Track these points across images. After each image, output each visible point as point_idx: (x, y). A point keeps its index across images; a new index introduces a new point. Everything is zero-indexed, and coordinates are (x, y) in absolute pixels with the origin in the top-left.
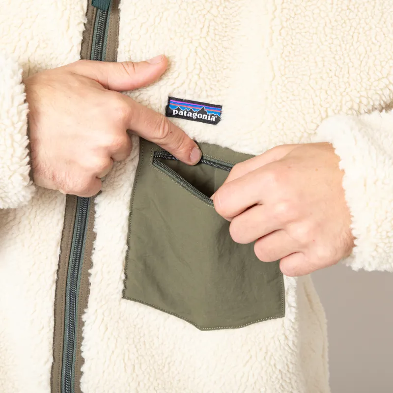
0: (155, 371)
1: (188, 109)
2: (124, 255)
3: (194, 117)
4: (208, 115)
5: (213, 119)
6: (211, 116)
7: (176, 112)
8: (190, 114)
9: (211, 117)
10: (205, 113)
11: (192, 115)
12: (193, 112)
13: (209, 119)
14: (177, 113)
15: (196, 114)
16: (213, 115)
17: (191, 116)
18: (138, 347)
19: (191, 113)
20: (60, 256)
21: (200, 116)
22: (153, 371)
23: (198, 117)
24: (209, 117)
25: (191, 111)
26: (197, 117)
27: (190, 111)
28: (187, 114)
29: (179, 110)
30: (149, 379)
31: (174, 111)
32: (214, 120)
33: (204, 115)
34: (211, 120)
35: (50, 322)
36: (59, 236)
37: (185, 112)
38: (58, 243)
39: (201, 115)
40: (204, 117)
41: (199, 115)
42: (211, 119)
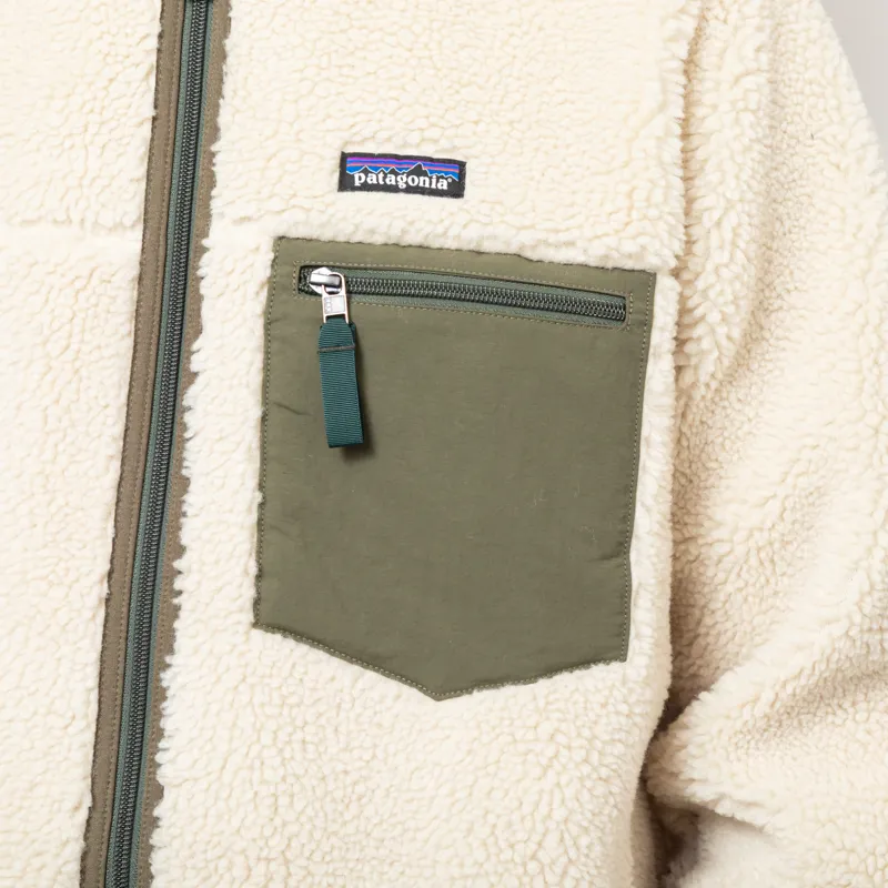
0: (326, 815)
1: (387, 169)
2: (254, 517)
3: (402, 185)
4: (431, 178)
5: (443, 185)
6: (438, 178)
7: (360, 178)
8: (391, 180)
9: (437, 182)
10: (425, 174)
11: (397, 181)
12: (396, 174)
13: (433, 186)
14: (363, 181)
15: (404, 177)
16: (442, 177)
17: (393, 183)
18: (287, 755)
19: (393, 177)
20: (114, 540)
21: (413, 180)
22: (321, 814)
23: (411, 184)
24: (434, 181)
25: (393, 172)
26: (406, 183)
27: (390, 173)
28: (385, 178)
29: (366, 172)
30: (311, 834)
31: (357, 177)
32: (445, 187)
33: (422, 178)
34: (440, 187)
35: (88, 702)
36: (111, 496)
37: (381, 175)
38: (110, 513)
39: (416, 178)
40: (422, 181)
41: (410, 178)
42: (439, 185)
